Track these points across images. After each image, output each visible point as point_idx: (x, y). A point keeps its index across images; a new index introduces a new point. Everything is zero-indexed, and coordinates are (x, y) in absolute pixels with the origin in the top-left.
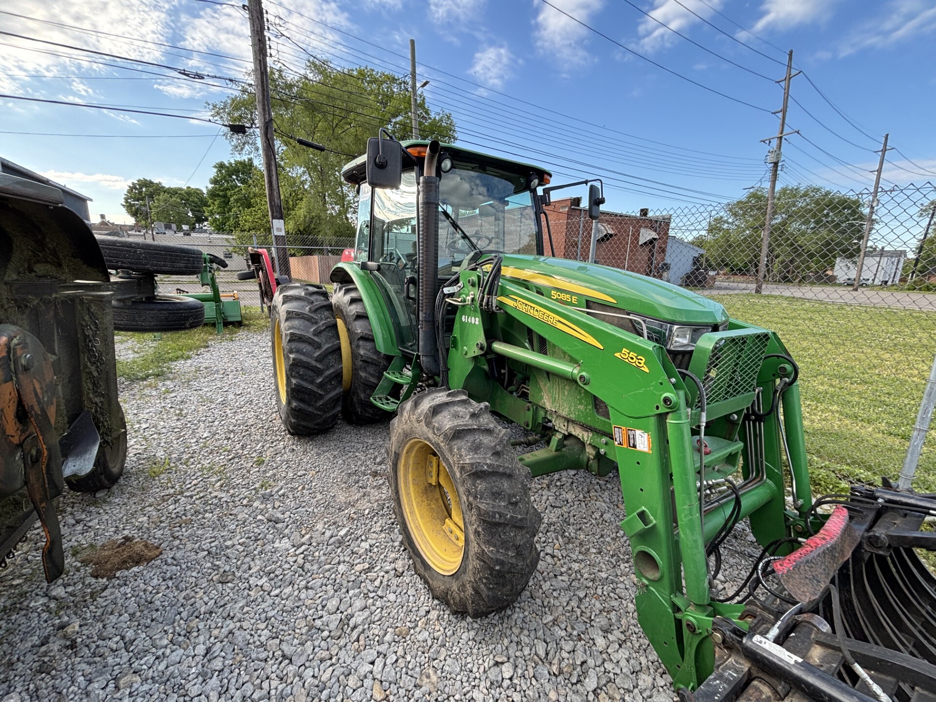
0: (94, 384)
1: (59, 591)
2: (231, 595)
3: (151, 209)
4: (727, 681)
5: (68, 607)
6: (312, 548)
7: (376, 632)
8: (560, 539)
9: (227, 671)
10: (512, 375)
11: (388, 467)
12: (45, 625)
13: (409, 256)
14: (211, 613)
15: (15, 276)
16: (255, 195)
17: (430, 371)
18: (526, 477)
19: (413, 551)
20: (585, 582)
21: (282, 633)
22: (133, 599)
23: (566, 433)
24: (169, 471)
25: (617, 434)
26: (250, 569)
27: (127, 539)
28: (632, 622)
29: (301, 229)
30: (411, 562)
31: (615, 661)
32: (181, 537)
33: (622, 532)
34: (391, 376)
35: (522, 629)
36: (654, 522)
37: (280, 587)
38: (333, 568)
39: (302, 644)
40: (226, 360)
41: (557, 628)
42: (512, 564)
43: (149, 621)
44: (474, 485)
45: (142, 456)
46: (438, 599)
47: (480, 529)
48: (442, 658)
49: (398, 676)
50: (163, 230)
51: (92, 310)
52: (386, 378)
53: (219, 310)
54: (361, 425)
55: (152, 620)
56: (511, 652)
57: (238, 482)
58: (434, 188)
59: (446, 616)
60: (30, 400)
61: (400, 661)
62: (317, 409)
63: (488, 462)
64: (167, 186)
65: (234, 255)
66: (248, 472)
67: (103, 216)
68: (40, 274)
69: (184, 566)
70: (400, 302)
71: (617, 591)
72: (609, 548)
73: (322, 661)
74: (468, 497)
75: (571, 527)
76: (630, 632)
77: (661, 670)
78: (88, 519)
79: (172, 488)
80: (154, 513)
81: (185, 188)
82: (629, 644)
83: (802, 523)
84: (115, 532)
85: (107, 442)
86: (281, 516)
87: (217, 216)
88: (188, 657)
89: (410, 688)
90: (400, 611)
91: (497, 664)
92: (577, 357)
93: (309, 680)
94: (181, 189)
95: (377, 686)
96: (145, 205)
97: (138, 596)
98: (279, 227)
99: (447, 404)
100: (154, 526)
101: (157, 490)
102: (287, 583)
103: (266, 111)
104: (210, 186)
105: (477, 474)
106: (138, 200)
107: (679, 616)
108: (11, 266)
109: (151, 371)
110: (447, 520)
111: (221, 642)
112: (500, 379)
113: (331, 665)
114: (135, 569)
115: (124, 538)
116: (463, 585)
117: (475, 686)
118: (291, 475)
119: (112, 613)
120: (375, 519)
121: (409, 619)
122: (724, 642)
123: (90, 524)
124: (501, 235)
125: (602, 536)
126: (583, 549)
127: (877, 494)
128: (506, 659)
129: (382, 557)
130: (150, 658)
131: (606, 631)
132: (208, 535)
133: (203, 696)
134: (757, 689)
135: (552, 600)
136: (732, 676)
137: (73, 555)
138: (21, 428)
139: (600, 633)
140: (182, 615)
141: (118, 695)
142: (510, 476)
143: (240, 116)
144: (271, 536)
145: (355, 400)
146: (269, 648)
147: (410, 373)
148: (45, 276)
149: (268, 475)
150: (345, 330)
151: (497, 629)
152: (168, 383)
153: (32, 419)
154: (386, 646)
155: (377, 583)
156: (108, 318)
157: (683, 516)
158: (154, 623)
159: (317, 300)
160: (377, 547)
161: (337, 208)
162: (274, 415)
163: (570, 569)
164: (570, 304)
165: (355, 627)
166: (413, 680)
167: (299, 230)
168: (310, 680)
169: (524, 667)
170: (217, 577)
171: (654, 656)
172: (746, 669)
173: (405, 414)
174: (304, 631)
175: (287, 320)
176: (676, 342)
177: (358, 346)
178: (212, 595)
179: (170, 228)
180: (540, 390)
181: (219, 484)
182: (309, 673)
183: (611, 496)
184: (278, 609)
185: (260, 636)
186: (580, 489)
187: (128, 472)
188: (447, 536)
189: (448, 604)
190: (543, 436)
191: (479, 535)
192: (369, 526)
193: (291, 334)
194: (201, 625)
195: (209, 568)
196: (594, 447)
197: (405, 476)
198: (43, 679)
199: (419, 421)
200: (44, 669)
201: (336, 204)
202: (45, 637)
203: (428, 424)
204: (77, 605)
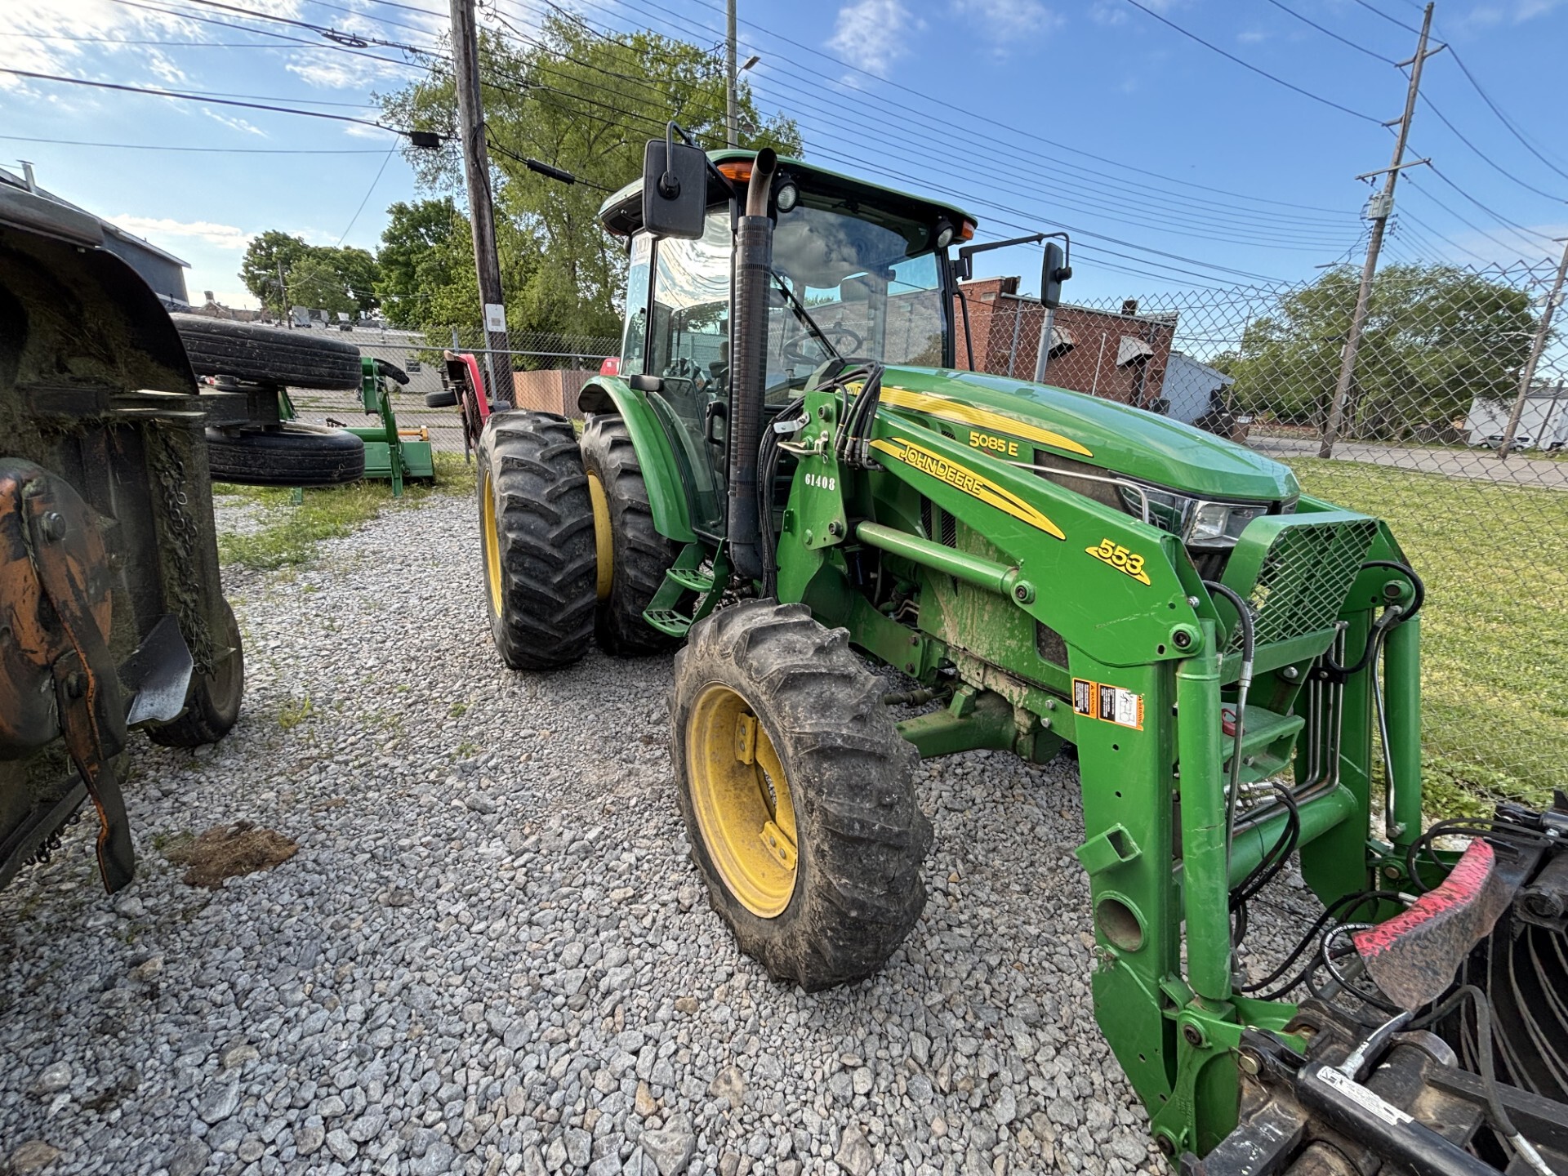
0: (180, 569)
1: (132, 905)
2: (407, 926)
3: (286, 283)
4: (1265, 1143)
5: (147, 932)
6: (540, 858)
7: (644, 1002)
8: (960, 866)
9: (397, 1051)
10: (889, 583)
11: (670, 729)
12: (110, 958)
13: (714, 367)
14: (374, 953)
15: (33, 377)
16: (457, 262)
17: (746, 571)
18: (910, 761)
19: (709, 873)
20: (1000, 940)
21: (488, 994)
22: (250, 923)
23: (981, 687)
24: (311, 718)
25: (1079, 693)
26: (438, 886)
27: (243, 826)
28: (1081, 1012)
29: (535, 322)
30: (704, 889)
31: (1048, 1077)
32: (328, 828)
33: (1067, 859)
34: (678, 576)
35: (889, 1012)
36: (1138, 851)
37: (487, 918)
38: (574, 893)
39: (521, 1014)
40: (407, 541)
41: (949, 1015)
42: (879, 908)
43: (274, 961)
44: (818, 771)
45: (267, 693)
46: (749, 954)
47: (826, 847)
48: (752, 1052)
49: (678, 1077)
50: (306, 320)
51: (172, 443)
52: (671, 579)
53: (397, 458)
54: (628, 658)
55: (280, 960)
56: (870, 1049)
57: (422, 743)
58: (763, 238)
59: (760, 984)
60: (61, 592)
61: (681, 1053)
62: (553, 627)
63: (844, 732)
64: (312, 245)
65: (424, 366)
66: (439, 726)
67: (209, 295)
68: (78, 375)
69: (332, 876)
70: (697, 450)
71: (1056, 958)
72: (1043, 885)
73: (553, 1043)
74: (805, 790)
75: (979, 846)
76: (1076, 1028)
77: (1127, 1097)
78: (182, 790)
79: (316, 746)
80: (287, 787)
81: (341, 248)
82: (1073, 1049)
83: (1400, 864)
84: (224, 814)
85: (207, 668)
86: (491, 803)
87: (396, 299)
88: (335, 1023)
89: (697, 1098)
90: (684, 971)
91: (844, 1068)
92: (1014, 553)
93: (530, 1074)
94: (336, 251)
95: (643, 1090)
96: (276, 278)
97: (258, 919)
98: (495, 317)
99: (774, 628)
100: (285, 807)
101: (293, 749)
102: (498, 914)
103: (473, 109)
104: (383, 246)
105: (825, 752)
106: (265, 268)
107: (1170, 1014)
108: (27, 358)
109: (284, 555)
110: (767, 824)
111: (391, 1002)
112: (867, 589)
113: (568, 1052)
114: (254, 876)
115: (237, 824)
116: (793, 937)
117: (806, 1102)
118: (509, 735)
119: (216, 945)
120: (647, 814)
121: (698, 985)
122: (1262, 1072)
123: (185, 799)
124: (878, 335)
125: (1032, 864)
126: (998, 885)
127: (1548, 821)
128: (860, 1062)
129: (657, 878)
130: (275, 1021)
131: (1033, 1025)
132: (372, 827)
133: (358, 1088)
134: (1321, 1162)
135: (942, 968)
136: (1274, 1134)
137: (157, 848)
138: (47, 638)
139: (1024, 1027)
140: (329, 954)
141: (223, 1078)
142: (882, 759)
143: (431, 119)
144: (474, 835)
145: (617, 614)
146: (466, 1017)
147: (711, 574)
148: (87, 380)
149: (470, 733)
150: (602, 494)
151: (846, 1010)
152: (312, 574)
153: (67, 625)
154: (659, 1027)
155: (647, 922)
156: (200, 460)
157: (1194, 844)
158: (282, 965)
159: (554, 441)
160: (648, 861)
161: (594, 287)
162: (484, 635)
163: (975, 917)
164: (1006, 456)
165: (608, 993)
166: (704, 1085)
167: (531, 325)
168: (532, 1074)
169: (891, 1077)
170: (385, 896)
171: (1116, 1071)
172: (1301, 1124)
173: (701, 642)
174: (525, 992)
175: (503, 473)
176: (1199, 531)
177: (624, 524)
178: (376, 926)
179: (319, 317)
180: (939, 611)
181: (390, 744)
182: (531, 1061)
183: (1050, 796)
184: (482, 954)
185: (452, 996)
186: (996, 782)
187: (247, 718)
188: (767, 851)
189: (764, 964)
190: (938, 690)
191: (823, 857)
192: (636, 827)
193: (511, 497)
194: (358, 974)
195: (372, 881)
196: (1030, 713)
197: (699, 747)
198: (105, 1044)
199: (724, 656)
200: (108, 1027)
201: (594, 281)
202: (110, 978)
203: (741, 661)
204: (162, 928)
